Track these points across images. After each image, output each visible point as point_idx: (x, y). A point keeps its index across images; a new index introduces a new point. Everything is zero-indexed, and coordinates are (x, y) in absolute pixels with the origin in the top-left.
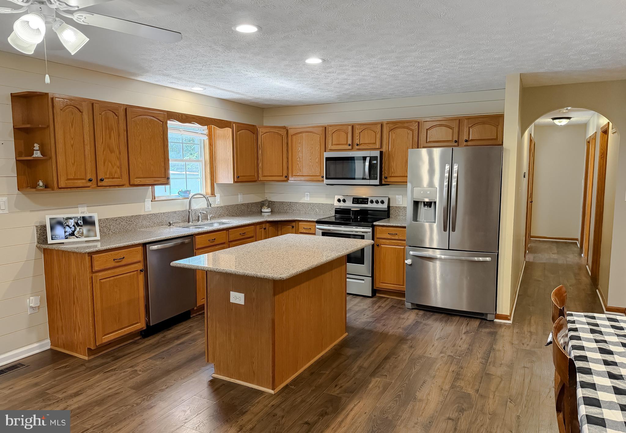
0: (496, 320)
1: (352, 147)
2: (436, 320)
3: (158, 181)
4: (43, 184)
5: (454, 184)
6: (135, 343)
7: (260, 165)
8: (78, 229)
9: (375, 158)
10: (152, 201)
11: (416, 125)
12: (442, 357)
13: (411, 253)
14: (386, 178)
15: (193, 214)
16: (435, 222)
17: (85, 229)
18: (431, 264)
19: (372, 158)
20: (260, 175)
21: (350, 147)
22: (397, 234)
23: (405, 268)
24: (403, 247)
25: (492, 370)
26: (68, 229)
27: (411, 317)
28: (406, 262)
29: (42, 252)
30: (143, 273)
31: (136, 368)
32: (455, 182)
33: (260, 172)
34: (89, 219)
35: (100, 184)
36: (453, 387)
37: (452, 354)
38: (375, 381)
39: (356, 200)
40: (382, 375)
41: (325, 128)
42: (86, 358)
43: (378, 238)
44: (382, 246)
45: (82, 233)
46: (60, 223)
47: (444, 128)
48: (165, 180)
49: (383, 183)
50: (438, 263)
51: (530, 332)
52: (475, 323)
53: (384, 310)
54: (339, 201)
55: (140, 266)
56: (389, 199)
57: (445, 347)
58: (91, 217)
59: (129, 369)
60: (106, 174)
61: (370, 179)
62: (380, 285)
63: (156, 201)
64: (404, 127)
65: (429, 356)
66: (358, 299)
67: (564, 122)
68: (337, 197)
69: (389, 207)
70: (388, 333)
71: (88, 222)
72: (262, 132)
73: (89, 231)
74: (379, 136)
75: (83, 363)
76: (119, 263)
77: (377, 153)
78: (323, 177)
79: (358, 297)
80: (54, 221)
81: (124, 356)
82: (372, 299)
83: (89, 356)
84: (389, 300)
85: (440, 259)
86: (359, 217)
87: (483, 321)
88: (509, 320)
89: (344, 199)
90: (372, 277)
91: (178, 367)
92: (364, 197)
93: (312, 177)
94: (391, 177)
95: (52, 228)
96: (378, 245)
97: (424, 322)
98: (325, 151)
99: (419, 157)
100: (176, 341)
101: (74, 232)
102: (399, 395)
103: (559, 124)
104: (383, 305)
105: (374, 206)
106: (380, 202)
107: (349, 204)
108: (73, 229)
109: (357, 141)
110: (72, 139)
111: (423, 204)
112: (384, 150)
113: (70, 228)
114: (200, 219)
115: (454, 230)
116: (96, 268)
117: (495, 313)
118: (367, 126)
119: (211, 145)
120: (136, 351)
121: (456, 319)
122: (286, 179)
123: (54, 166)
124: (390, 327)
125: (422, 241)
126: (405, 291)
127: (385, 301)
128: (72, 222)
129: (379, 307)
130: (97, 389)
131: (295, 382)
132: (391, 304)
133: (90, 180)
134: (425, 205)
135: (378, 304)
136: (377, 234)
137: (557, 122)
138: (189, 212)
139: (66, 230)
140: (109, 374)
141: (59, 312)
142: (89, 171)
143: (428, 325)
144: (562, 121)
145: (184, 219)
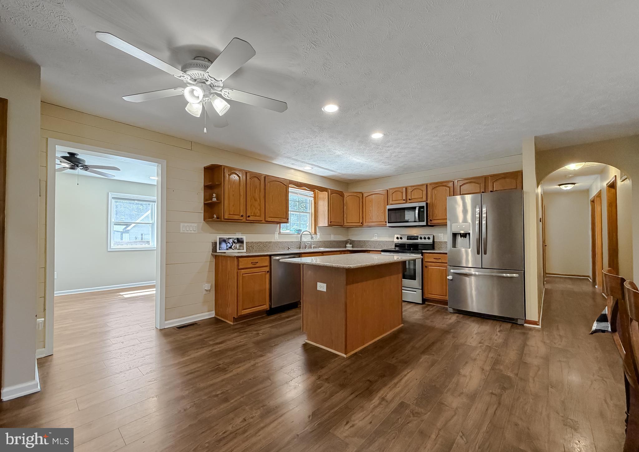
0: (525, 325)
1: (406, 201)
2: (473, 321)
3: (282, 220)
4: (216, 217)
5: (484, 222)
6: (262, 318)
7: (345, 216)
8: (234, 245)
9: (423, 207)
10: (279, 234)
11: (452, 184)
12: (481, 346)
13: (452, 271)
14: (431, 220)
15: (303, 244)
16: (470, 248)
17: (238, 245)
18: (467, 279)
19: (420, 208)
20: (345, 222)
21: (404, 202)
22: (440, 259)
23: (447, 283)
24: (445, 268)
25: (528, 360)
26: (228, 244)
27: (453, 318)
28: (448, 278)
29: (214, 257)
30: (269, 273)
31: (259, 332)
32: (484, 221)
33: (345, 220)
34: (241, 240)
35: (248, 219)
36: (493, 369)
37: (490, 345)
38: (424, 358)
39: (409, 238)
40: (431, 354)
41: (388, 190)
42: (232, 323)
43: (426, 262)
44: (429, 267)
45: (236, 247)
46: (224, 241)
47: (473, 184)
48: (286, 219)
49: (429, 224)
50: (473, 278)
51: (560, 335)
52: (509, 326)
53: (432, 312)
54: (398, 238)
55: (267, 269)
56: (434, 237)
57: (483, 339)
58: (242, 238)
59: (255, 332)
60: (251, 213)
61: (419, 222)
62: (428, 296)
63: (281, 234)
64: (443, 186)
65: (470, 344)
66: (412, 305)
67: (570, 187)
68: (396, 236)
69: (434, 241)
70: (435, 326)
71: (240, 241)
72: (346, 195)
73: (240, 246)
74: (425, 193)
75: (230, 326)
76: (255, 266)
77: (424, 204)
78: (386, 222)
79: (412, 304)
80: (221, 240)
81: (254, 324)
82: (422, 305)
83: (234, 322)
84: (435, 307)
85: (475, 275)
86: (412, 249)
87: (514, 325)
88: (538, 325)
89: (401, 237)
90: (422, 289)
91: (286, 334)
92: (415, 235)
93: (379, 223)
94: (434, 220)
95: (220, 244)
96: (426, 267)
97: (464, 321)
98: (388, 205)
99: (456, 202)
100: (286, 319)
101: (231, 246)
102: (445, 370)
103: (565, 189)
104: (431, 309)
105: (423, 241)
106: (427, 238)
107: (405, 240)
108: (231, 245)
109: (409, 197)
110: (233, 191)
111: (459, 235)
112: (429, 202)
113: (230, 244)
114: (307, 247)
115: (485, 253)
116: (241, 267)
117: (524, 319)
118: (417, 188)
119: (315, 203)
120: (262, 322)
121: (490, 322)
122: (361, 225)
123: (222, 207)
124: (437, 323)
125: (460, 262)
126: (447, 300)
127: (432, 307)
128: (231, 241)
129: (428, 310)
130: (233, 341)
131: (361, 352)
132: (437, 309)
133: (242, 216)
134: (461, 236)
135: (427, 309)
136: (425, 259)
137: (563, 187)
138: (300, 242)
139: (228, 245)
140: (242, 333)
141: (220, 294)
142: (242, 211)
143: (468, 324)
144: (568, 186)
145: (297, 247)
